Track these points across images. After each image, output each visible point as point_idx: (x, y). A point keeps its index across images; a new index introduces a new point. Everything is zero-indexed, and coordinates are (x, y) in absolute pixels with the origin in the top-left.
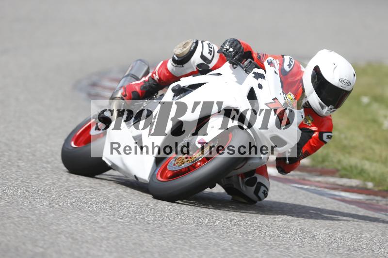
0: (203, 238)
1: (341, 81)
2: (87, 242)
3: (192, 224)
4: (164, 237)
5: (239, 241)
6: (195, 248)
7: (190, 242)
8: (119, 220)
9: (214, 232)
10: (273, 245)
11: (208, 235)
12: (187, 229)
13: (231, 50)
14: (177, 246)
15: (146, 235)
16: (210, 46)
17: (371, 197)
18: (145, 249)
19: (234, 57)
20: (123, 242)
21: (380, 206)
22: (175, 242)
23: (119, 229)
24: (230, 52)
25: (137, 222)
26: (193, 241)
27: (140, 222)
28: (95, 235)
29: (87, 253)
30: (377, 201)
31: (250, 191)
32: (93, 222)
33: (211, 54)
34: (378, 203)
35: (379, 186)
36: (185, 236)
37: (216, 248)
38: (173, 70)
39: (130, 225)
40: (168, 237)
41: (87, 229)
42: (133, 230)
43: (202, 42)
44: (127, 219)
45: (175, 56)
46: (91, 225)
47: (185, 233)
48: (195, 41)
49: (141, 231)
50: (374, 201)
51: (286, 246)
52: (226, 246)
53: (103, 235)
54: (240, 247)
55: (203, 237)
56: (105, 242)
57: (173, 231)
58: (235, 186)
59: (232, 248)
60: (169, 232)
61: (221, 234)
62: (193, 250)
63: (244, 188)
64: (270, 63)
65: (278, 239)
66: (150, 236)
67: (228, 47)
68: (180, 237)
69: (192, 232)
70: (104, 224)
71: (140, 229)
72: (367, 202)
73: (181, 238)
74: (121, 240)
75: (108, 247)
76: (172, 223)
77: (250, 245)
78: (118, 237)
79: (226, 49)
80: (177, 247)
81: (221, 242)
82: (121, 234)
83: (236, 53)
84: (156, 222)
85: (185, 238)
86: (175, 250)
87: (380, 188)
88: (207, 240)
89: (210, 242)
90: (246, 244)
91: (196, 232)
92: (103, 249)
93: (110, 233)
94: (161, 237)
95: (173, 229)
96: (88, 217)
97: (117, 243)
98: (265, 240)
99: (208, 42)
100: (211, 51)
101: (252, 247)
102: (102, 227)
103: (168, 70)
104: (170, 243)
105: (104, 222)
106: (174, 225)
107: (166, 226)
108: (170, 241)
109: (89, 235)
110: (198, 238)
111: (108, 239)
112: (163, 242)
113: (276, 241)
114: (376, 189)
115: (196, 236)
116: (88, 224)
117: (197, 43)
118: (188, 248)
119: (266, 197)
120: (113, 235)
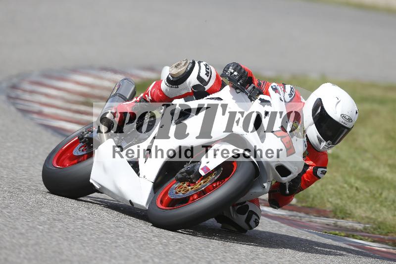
0: (123, 249)
1: (343, 116)
2: (5, 248)
3: (112, 234)
4: (84, 246)
5: (160, 253)
6: (115, 258)
7: (110, 252)
8: (38, 227)
9: (134, 243)
10: (195, 259)
11: (128, 246)
12: (107, 238)
13: (236, 73)
14: (98, 255)
15: (66, 243)
16: (207, 67)
17: (295, 213)
18: (64, 257)
19: (238, 81)
20: (43, 249)
21: (303, 222)
22: (95, 252)
23: (38, 236)
24: (235, 75)
25: (57, 230)
26: (113, 252)
27: (60, 230)
28: (14, 241)
29: (6, 260)
30: (300, 217)
31: (241, 219)
32: (11, 228)
33: (208, 76)
34: (301, 220)
35: (302, 202)
36: (105, 245)
37: (136, 259)
38: (166, 90)
39: (49, 232)
40: (88, 247)
41: (6, 235)
42: (52, 237)
43: (199, 63)
44: (46, 226)
45: (170, 76)
46: (10, 231)
47: (104, 242)
48: (191, 61)
49: (60, 238)
50: (298, 217)
51: (207, 260)
52: (147, 258)
53: (22, 241)
54: (161, 259)
55: (123, 247)
56: (24, 249)
57: (92, 240)
58: (225, 215)
59: (153, 260)
60: (89, 241)
61: (142, 245)
62: (113, 261)
63: (235, 216)
64: (275, 90)
65: (199, 253)
66: (70, 245)
67: (232, 71)
68: (99, 246)
69: (113, 242)
70: (23, 231)
71: (60, 237)
72: (290, 218)
73: (102, 248)
74: (41, 247)
75: (27, 254)
76: (92, 232)
77: (170, 257)
78: (37, 244)
79: (231, 72)
80: (97, 257)
81: (141, 253)
82: (41, 241)
83: (241, 78)
84: (76, 230)
85: (105, 248)
86: (95, 259)
87: (304, 204)
88: (128, 251)
89: (130, 253)
90: (167, 256)
91: (116, 242)
92: (21, 256)
93: (30, 240)
94: (81, 246)
95: (93, 238)
96: (8, 222)
97: (36, 251)
98: (187, 253)
99: (205, 63)
100: (208, 72)
101: (174, 260)
102: (21, 234)
103: (162, 91)
104: (90, 252)
105: (24, 228)
106: (95, 234)
107: (86, 235)
108: (90, 250)
109: (8, 241)
110: (118, 248)
111: (27, 246)
112: (83, 252)
113: (197, 254)
114: (299, 205)
115: (116, 247)
116: (6, 229)
117: (194, 63)
118: (108, 258)
119: (257, 225)
120: (31, 242)
